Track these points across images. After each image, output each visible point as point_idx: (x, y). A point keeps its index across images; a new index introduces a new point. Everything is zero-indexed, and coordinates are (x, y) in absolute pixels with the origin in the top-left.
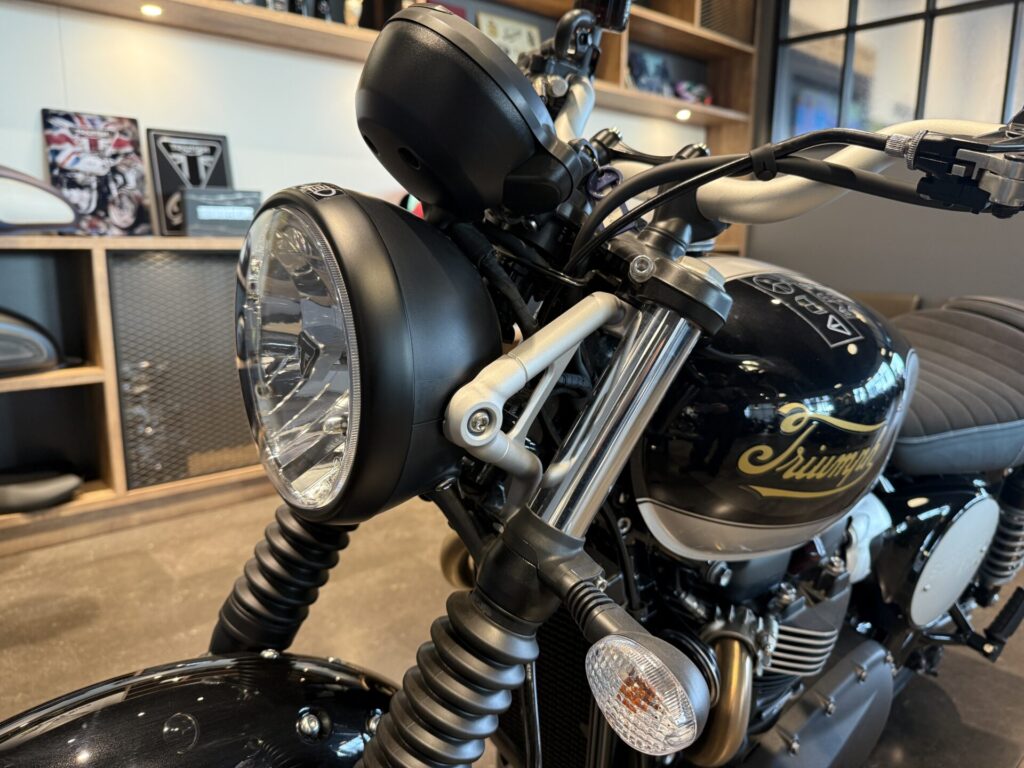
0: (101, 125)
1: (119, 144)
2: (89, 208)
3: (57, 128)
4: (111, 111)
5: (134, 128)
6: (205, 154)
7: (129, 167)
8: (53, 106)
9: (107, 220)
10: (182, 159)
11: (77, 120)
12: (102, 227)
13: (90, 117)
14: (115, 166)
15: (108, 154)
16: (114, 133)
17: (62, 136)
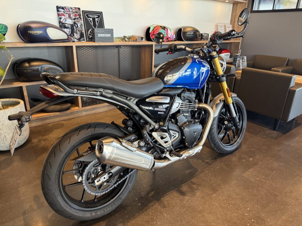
0: (71, 10)
1: (75, 15)
2: (69, 34)
3: (61, 11)
4: (73, 6)
5: (79, 11)
6: (97, 18)
7: (78, 22)
8: (59, 5)
9: (74, 37)
10: (91, 19)
11: (65, 9)
12: (73, 39)
13: (68, 8)
14: (75, 22)
15: (73, 18)
16: (74, 12)
17: (62, 13)
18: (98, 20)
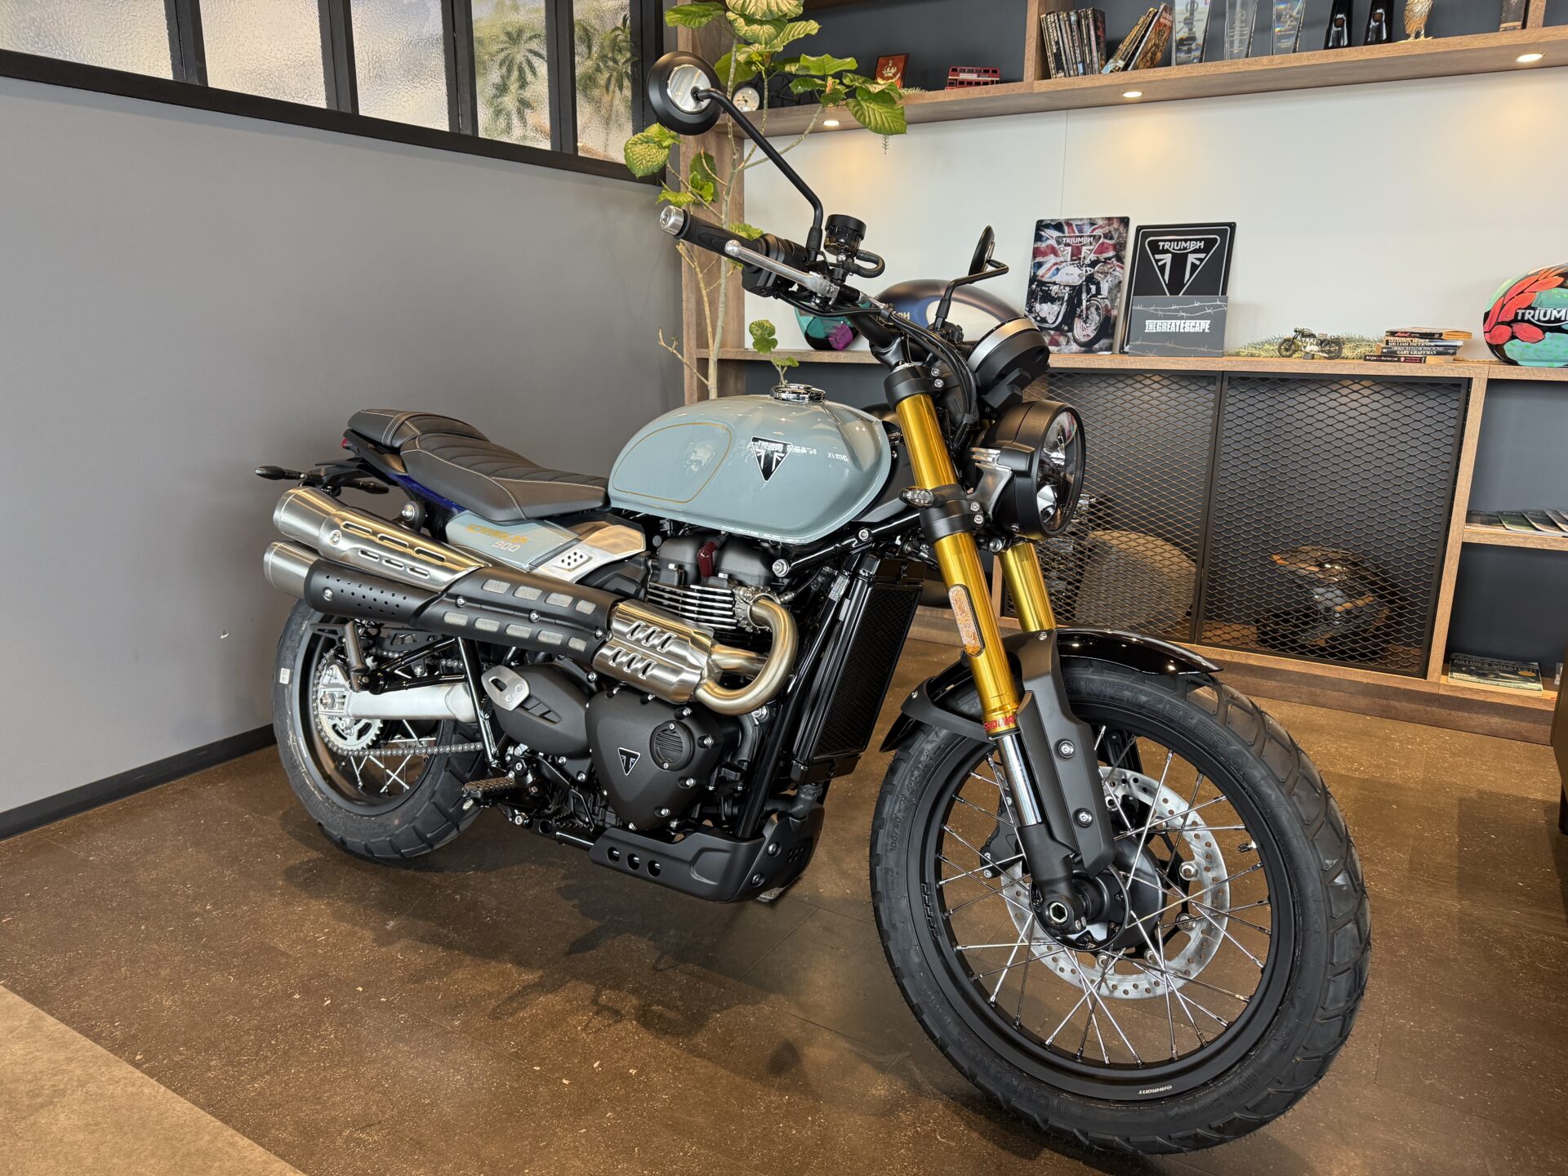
0: (1088, 230)
1: (1102, 249)
3: (1047, 239)
4: (1100, 213)
5: (1121, 229)
6: (1195, 251)
7: (1105, 274)
8: (1047, 216)
9: (1070, 334)
10: (1167, 259)
11: (1066, 228)
12: (1062, 340)
13: (1079, 223)
14: (1093, 274)
15: (1087, 261)
16: (1100, 237)
17: (1047, 246)
18: (1198, 263)
